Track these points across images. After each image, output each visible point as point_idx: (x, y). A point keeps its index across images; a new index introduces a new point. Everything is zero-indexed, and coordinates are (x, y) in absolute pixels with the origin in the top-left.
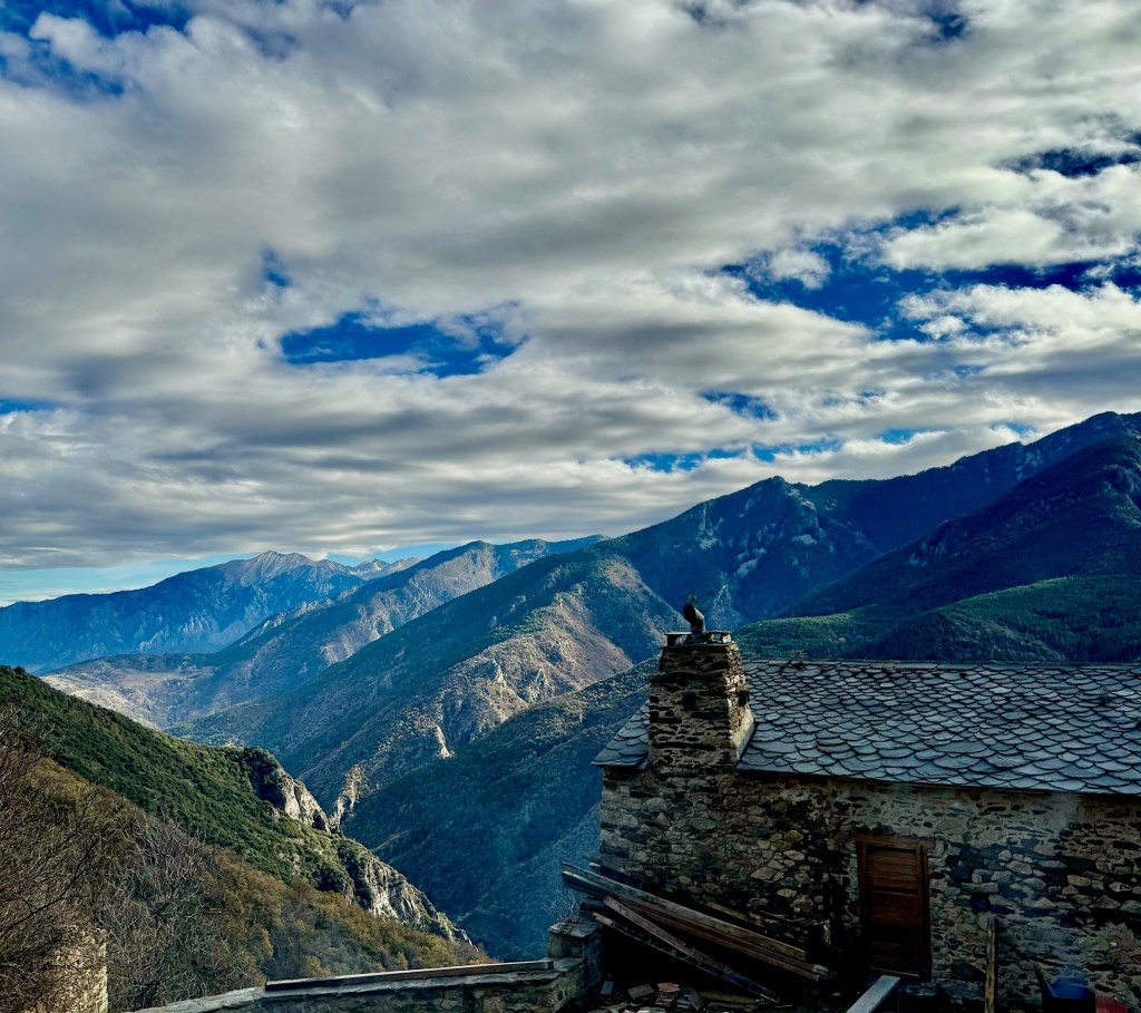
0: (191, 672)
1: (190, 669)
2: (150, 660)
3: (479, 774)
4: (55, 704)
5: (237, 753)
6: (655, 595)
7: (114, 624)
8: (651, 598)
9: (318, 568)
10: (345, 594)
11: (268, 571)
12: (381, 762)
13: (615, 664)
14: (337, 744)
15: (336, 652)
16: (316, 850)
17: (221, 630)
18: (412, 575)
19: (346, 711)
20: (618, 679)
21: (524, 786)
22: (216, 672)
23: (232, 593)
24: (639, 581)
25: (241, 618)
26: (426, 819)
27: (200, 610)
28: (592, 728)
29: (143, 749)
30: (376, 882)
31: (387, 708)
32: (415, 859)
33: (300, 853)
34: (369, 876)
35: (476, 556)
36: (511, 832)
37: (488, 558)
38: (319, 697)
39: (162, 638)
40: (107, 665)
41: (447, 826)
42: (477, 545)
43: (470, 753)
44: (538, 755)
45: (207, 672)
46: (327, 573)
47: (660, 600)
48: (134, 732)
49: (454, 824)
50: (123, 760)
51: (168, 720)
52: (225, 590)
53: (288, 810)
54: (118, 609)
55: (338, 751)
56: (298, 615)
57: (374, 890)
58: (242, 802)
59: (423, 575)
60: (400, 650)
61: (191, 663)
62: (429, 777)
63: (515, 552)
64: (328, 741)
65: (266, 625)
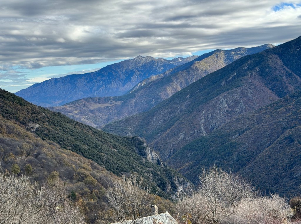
0: (113, 103)
1: (113, 102)
2: (99, 99)
3: (217, 142)
4: (71, 124)
5: (130, 138)
6: (288, 70)
7: (86, 85)
8: (287, 72)
9: (158, 61)
10: (167, 72)
11: (139, 63)
12: (182, 137)
13: (271, 98)
14: (166, 130)
15: (165, 95)
16: (158, 172)
17: (123, 86)
18: (192, 64)
19: (169, 118)
20: (271, 105)
21: (234, 147)
22: (122, 103)
23: (126, 72)
24: (282, 64)
25: (130, 81)
26: (198, 158)
27: (115, 79)
28: (260, 125)
29: (100, 139)
30: (178, 183)
31: (183, 117)
32: (194, 172)
33: (152, 173)
34: (176, 181)
35: (217, 55)
36: (229, 163)
37: (222, 56)
38: (159, 113)
39: (103, 90)
40: (84, 101)
41: (206, 161)
42: (218, 51)
43: (214, 134)
44: (239, 135)
45: (119, 103)
46: (161, 63)
47: (290, 72)
48: (96, 133)
49: (208, 160)
50: (94, 144)
51: (107, 121)
52: (124, 71)
53: (148, 158)
54: (87, 79)
55: (166, 133)
56: (151, 81)
57: (178, 185)
58: (132, 156)
59: (197, 64)
60: (188, 95)
61: (113, 100)
62: (199, 143)
63: (233, 53)
64: (162, 129)
65: (139, 85)
